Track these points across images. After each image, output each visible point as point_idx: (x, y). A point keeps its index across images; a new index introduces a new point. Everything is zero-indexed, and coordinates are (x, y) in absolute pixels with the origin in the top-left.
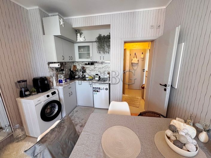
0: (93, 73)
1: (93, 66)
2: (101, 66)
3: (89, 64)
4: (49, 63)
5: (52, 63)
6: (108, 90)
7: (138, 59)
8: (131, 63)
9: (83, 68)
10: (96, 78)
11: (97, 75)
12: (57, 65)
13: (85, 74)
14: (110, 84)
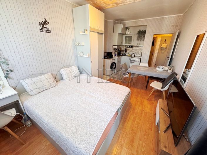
0: (131, 53)
1: (132, 48)
2: (136, 48)
3: (130, 47)
4: (113, 46)
5: (114, 46)
6: (139, 62)
7: (167, 44)
8: (160, 48)
9: (126, 49)
10: (133, 56)
11: (134, 54)
12: (116, 47)
13: (126, 53)
14: (141, 59)
